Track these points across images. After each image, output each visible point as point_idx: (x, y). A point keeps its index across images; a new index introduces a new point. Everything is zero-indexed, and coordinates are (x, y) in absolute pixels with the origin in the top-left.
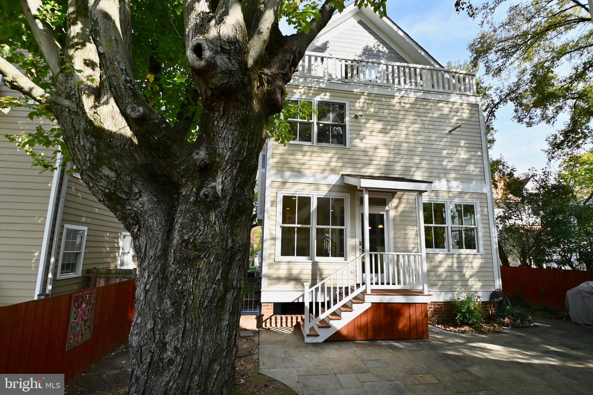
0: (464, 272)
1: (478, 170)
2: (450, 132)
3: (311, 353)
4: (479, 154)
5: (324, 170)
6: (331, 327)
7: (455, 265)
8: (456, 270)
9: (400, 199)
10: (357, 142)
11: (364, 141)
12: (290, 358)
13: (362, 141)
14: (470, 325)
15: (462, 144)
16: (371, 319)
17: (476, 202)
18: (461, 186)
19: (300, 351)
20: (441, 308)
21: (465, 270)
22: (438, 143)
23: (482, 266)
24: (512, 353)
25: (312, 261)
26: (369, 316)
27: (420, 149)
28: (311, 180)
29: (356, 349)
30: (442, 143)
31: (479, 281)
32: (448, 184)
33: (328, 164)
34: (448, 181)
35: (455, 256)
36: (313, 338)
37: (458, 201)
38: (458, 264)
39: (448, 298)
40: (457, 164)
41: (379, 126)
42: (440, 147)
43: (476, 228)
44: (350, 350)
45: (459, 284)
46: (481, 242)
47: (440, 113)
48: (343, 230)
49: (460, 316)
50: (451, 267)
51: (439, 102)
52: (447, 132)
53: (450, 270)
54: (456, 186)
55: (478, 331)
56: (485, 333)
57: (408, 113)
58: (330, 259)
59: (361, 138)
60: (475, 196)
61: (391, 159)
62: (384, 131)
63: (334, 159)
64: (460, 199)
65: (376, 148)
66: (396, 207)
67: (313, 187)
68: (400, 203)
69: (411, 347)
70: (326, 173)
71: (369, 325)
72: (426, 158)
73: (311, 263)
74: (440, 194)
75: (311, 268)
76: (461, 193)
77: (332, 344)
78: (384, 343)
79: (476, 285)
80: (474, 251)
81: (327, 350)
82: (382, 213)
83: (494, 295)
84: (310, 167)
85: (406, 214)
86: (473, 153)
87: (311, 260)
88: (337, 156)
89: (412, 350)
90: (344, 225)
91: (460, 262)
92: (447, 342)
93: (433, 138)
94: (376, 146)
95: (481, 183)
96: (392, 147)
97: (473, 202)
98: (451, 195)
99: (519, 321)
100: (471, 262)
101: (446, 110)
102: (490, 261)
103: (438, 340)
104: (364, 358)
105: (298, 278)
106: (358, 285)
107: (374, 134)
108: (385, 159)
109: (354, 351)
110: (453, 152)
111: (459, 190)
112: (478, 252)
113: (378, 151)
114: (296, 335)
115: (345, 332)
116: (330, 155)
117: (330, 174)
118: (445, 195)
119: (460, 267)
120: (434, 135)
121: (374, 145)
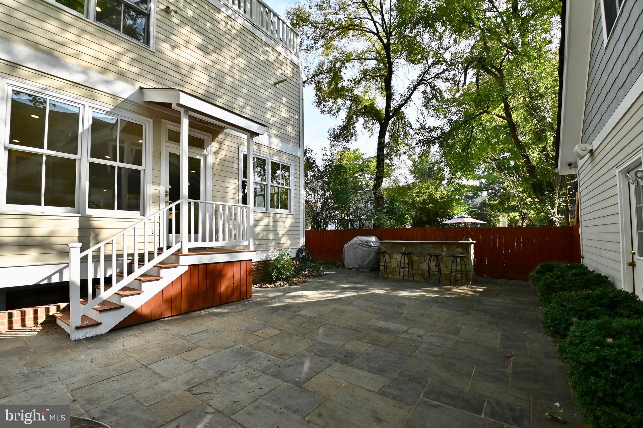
0: (278, 231)
1: (295, 133)
2: (275, 84)
3: (90, 351)
4: (297, 117)
5: (105, 70)
6: (123, 307)
7: (271, 224)
8: (272, 229)
9: (221, 143)
10: (165, 47)
11: (176, 50)
12: (44, 370)
13: (173, 49)
14: (283, 280)
15: (284, 102)
16: (187, 286)
17: (291, 164)
18: (280, 145)
19: (66, 354)
20: (257, 267)
21: (279, 229)
22: (262, 91)
23: (292, 225)
24: (322, 294)
25: (80, 215)
26: (185, 282)
27: (245, 91)
28: (79, 78)
29: (168, 327)
30: (267, 93)
31: (289, 239)
32: (269, 140)
33: (114, 61)
34: (269, 136)
35: (272, 215)
36: (88, 330)
37: (278, 160)
38: (273, 223)
39: (264, 257)
40: (279, 121)
41: (198, 39)
42: (264, 96)
43: (290, 189)
44: (159, 331)
45: (274, 243)
46: (293, 203)
47: (266, 57)
48: (139, 172)
49: (276, 272)
50: (268, 226)
51: (267, 45)
52: (272, 83)
53: (266, 229)
54: (277, 144)
55: (290, 283)
56: (296, 284)
57: (234, 41)
58: (116, 213)
59: (173, 44)
60: (291, 158)
61: (212, 91)
62: (203, 49)
63: (126, 59)
64: (279, 158)
65: (192, 67)
66: (216, 153)
67: (83, 91)
68: (220, 149)
69: (238, 309)
70: (110, 76)
71: (183, 294)
72: (251, 103)
73: (78, 219)
74: (262, 148)
75: (77, 226)
76: (279, 151)
77: (127, 331)
78: (203, 312)
79: (286, 242)
80: (287, 211)
81: (120, 341)
82: (198, 157)
83: (300, 251)
84: (77, 54)
85: (227, 164)
86: (292, 115)
87: (79, 213)
88: (131, 55)
89: (240, 311)
90: (140, 164)
91: (275, 221)
92: (269, 297)
93: (258, 84)
94: (193, 65)
95: (296, 146)
96: (213, 75)
97: (290, 163)
98: (271, 151)
99: (315, 272)
100: (284, 222)
101: (272, 58)
102: (298, 220)
103: (260, 297)
104: (183, 334)
105: (46, 243)
106: (161, 250)
107: (190, 46)
108: (205, 88)
109: (166, 330)
110: (276, 107)
111: (278, 148)
112: (290, 212)
113: (195, 72)
114: (49, 335)
115: (146, 311)
116: (118, 49)
117: (117, 79)
118: (266, 150)
119: (275, 226)
120: (260, 80)
121: (189, 63)
